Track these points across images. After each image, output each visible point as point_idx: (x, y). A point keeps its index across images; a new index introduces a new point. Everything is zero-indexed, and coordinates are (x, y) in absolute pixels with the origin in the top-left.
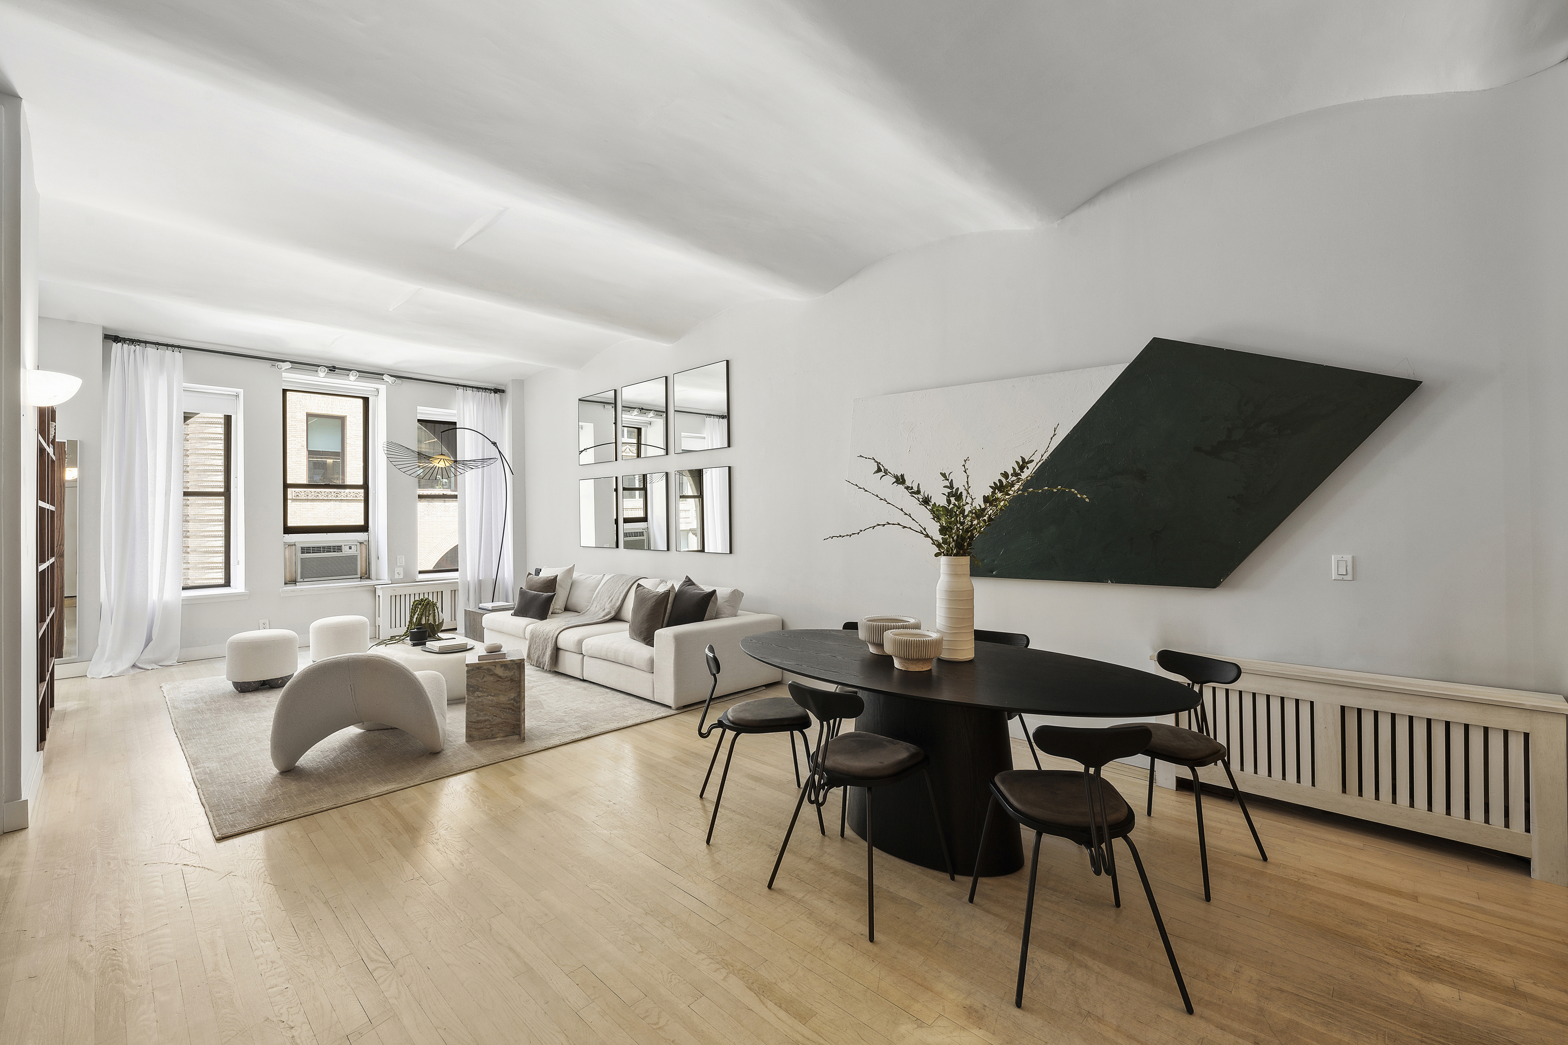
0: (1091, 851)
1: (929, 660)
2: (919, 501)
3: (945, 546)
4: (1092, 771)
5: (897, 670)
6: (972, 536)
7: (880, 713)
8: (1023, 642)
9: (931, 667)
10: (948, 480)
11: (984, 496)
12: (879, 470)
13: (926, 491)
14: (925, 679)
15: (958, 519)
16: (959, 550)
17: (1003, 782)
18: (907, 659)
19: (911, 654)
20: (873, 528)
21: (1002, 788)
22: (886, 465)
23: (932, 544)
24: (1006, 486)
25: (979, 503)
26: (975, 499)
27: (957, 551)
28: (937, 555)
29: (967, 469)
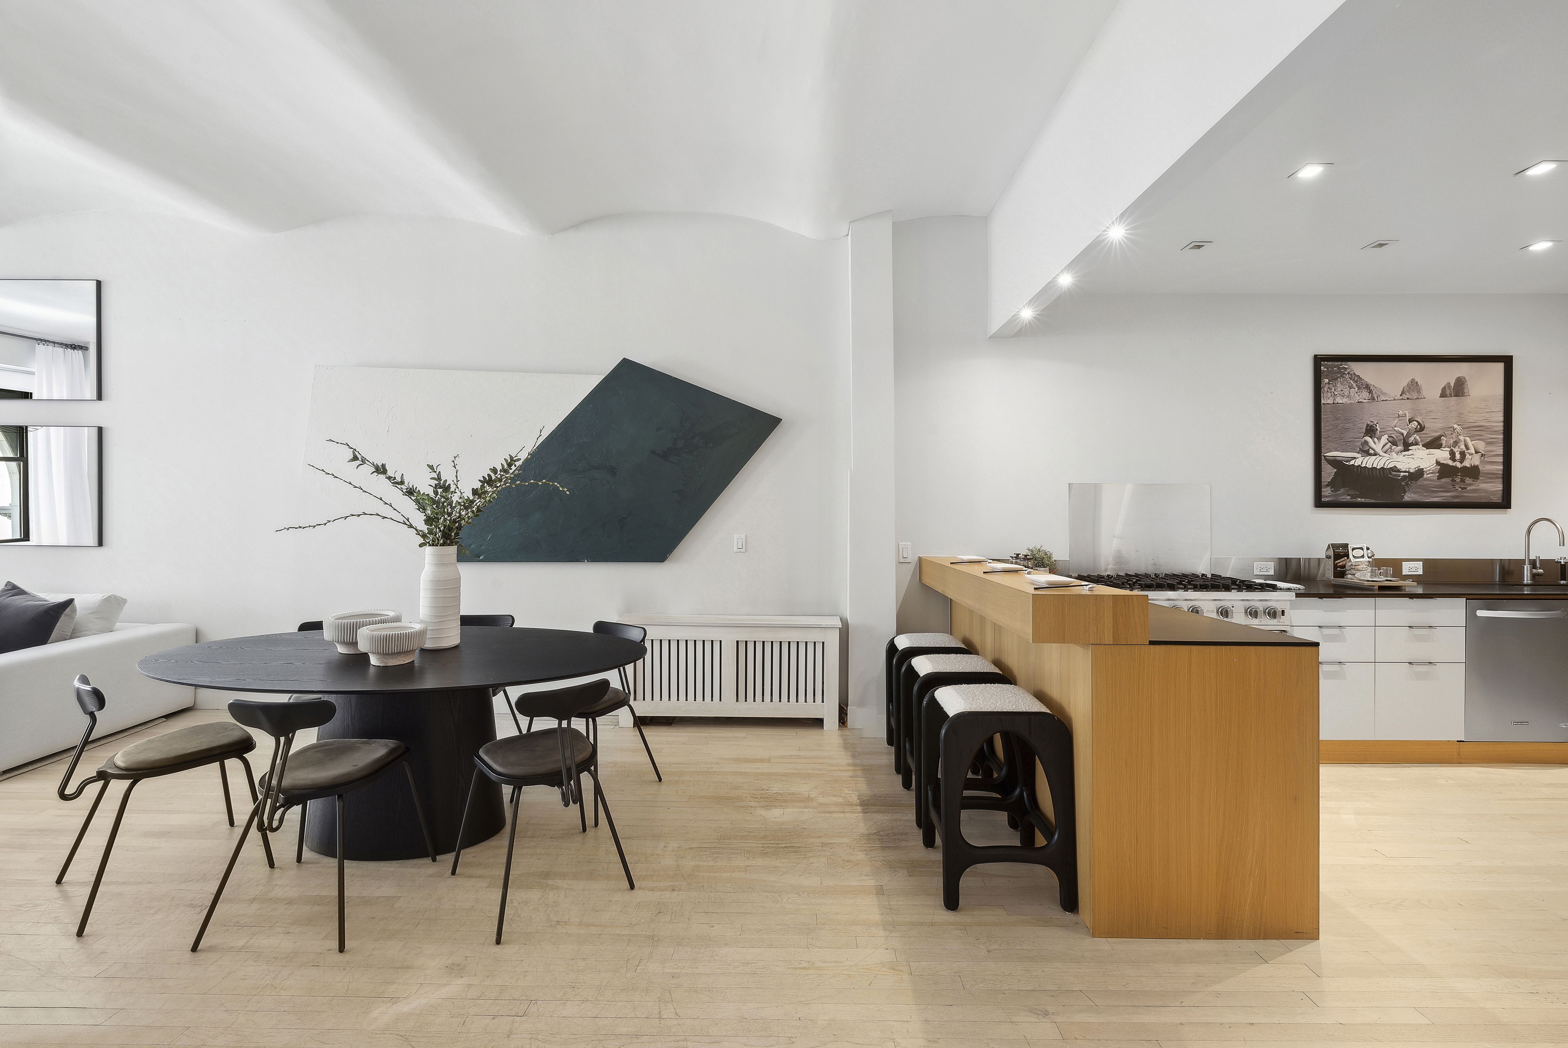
0: (562, 789)
1: (411, 652)
2: (402, 491)
3: (431, 537)
4: (564, 724)
5: (374, 667)
6: (460, 528)
7: (351, 716)
8: (508, 622)
9: (413, 658)
10: (436, 472)
11: (473, 489)
12: (355, 458)
13: (410, 481)
14: (408, 670)
15: (446, 510)
16: (445, 540)
17: (487, 752)
18: (386, 654)
19: (392, 648)
20: (345, 519)
21: (486, 758)
22: (363, 452)
23: (416, 534)
24: (495, 481)
25: (469, 494)
26: (464, 493)
27: (444, 541)
28: (421, 545)
29: (457, 465)
